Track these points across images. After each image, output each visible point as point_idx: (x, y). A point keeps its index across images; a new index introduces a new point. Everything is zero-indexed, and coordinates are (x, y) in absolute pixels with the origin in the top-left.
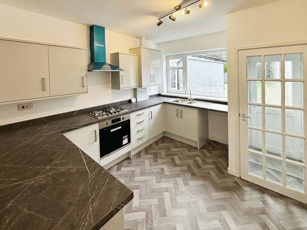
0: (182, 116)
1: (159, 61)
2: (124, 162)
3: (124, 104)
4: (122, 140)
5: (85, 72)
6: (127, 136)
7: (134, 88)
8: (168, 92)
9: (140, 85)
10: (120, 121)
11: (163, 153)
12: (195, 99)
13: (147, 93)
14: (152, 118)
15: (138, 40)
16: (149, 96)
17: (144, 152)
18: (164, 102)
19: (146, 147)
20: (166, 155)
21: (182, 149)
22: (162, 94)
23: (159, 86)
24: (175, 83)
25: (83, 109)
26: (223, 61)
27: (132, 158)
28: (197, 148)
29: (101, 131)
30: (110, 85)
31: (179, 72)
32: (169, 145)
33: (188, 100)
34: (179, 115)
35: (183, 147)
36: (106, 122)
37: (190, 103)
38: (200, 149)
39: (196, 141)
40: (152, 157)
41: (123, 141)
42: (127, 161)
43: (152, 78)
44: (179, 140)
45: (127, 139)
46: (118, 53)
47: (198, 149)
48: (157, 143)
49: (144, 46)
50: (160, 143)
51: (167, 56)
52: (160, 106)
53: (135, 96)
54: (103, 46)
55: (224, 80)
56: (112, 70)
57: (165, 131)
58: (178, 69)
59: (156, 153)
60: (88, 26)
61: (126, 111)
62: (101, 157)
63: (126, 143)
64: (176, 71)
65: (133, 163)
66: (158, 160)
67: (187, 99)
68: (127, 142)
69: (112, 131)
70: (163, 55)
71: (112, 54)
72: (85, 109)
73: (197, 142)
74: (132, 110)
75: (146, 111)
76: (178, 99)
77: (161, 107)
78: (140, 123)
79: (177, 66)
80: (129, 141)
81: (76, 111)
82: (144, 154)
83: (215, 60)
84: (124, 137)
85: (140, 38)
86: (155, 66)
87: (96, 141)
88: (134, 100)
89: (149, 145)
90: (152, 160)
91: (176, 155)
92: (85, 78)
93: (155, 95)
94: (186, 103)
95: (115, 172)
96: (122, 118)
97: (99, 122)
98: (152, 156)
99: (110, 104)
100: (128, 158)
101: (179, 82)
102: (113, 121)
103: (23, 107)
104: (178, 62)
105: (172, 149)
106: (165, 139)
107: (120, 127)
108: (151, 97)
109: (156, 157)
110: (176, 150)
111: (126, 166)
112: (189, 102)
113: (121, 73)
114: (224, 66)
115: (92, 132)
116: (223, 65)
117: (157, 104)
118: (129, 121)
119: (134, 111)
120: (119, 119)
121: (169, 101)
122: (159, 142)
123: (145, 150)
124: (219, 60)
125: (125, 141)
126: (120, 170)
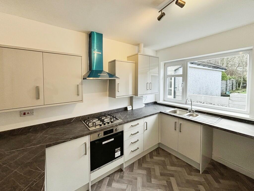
0: (181, 131)
1: (156, 70)
2: (116, 175)
3: (120, 112)
4: (115, 152)
5: (80, 80)
6: (119, 148)
7: (131, 97)
8: (164, 100)
9: (136, 93)
10: (113, 132)
11: (157, 170)
12: (196, 111)
13: (144, 100)
14: (147, 130)
15: (137, 47)
16: (145, 104)
17: (137, 165)
18: (161, 112)
19: (140, 159)
20: (162, 174)
21: (179, 169)
22: (158, 102)
23: (155, 94)
24: (171, 90)
25: (80, 117)
26: (222, 69)
27: (124, 171)
28: (200, 171)
29: (92, 143)
30: (108, 92)
31: (176, 79)
32: (164, 159)
33: (188, 111)
34: (178, 129)
35: (181, 166)
36: (98, 133)
37: (190, 115)
38: (202, 173)
39: (198, 162)
40: (146, 173)
41: (116, 154)
42: (119, 173)
43: (149, 86)
44: (176, 156)
45: (120, 151)
46: (115, 61)
47: (201, 173)
48: (151, 154)
49: (142, 53)
50: (154, 156)
51: (165, 63)
52: (155, 116)
53: (131, 104)
54: (101, 53)
55: (221, 88)
56: (109, 78)
57: (160, 143)
58: (175, 76)
59: (150, 169)
60: (87, 34)
61: (120, 121)
62: (91, 170)
63: (118, 156)
64: (173, 78)
65: (124, 178)
66: (152, 180)
67: (187, 109)
68: (120, 155)
69: (104, 143)
70: (161, 63)
71: (110, 62)
72: (82, 116)
73: (200, 164)
74: (126, 121)
75: (141, 122)
76: (176, 109)
77: (157, 117)
78: (134, 134)
79: (175, 73)
80: (122, 154)
81: (74, 118)
82: (137, 168)
83: (214, 68)
84: (116, 150)
85: (138, 45)
86: (152, 74)
87: (86, 154)
88: (129, 108)
89: (143, 157)
90: (145, 178)
91: (173, 176)
92: (80, 87)
93: (151, 103)
94: (185, 115)
95: (105, 188)
96: (115, 129)
97: (90, 133)
98: (144, 172)
99: (107, 111)
100: (120, 170)
101: (176, 90)
102: (105, 133)
103: (24, 114)
104: (175, 70)
105: (167, 166)
106: (160, 152)
107: (113, 139)
108: (147, 104)
109: (150, 174)
110: (173, 168)
111: (118, 181)
112: (189, 113)
113: (117, 81)
114: (222, 74)
115: (82, 145)
116: (221, 72)
117: (153, 114)
118: (122, 132)
119: (128, 122)
120: (112, 131)
121: (166, 111)
122: (153, 154)
123: (139, 162)
124: (218, 68)
125: (118, 154)
126: (111, 186)
